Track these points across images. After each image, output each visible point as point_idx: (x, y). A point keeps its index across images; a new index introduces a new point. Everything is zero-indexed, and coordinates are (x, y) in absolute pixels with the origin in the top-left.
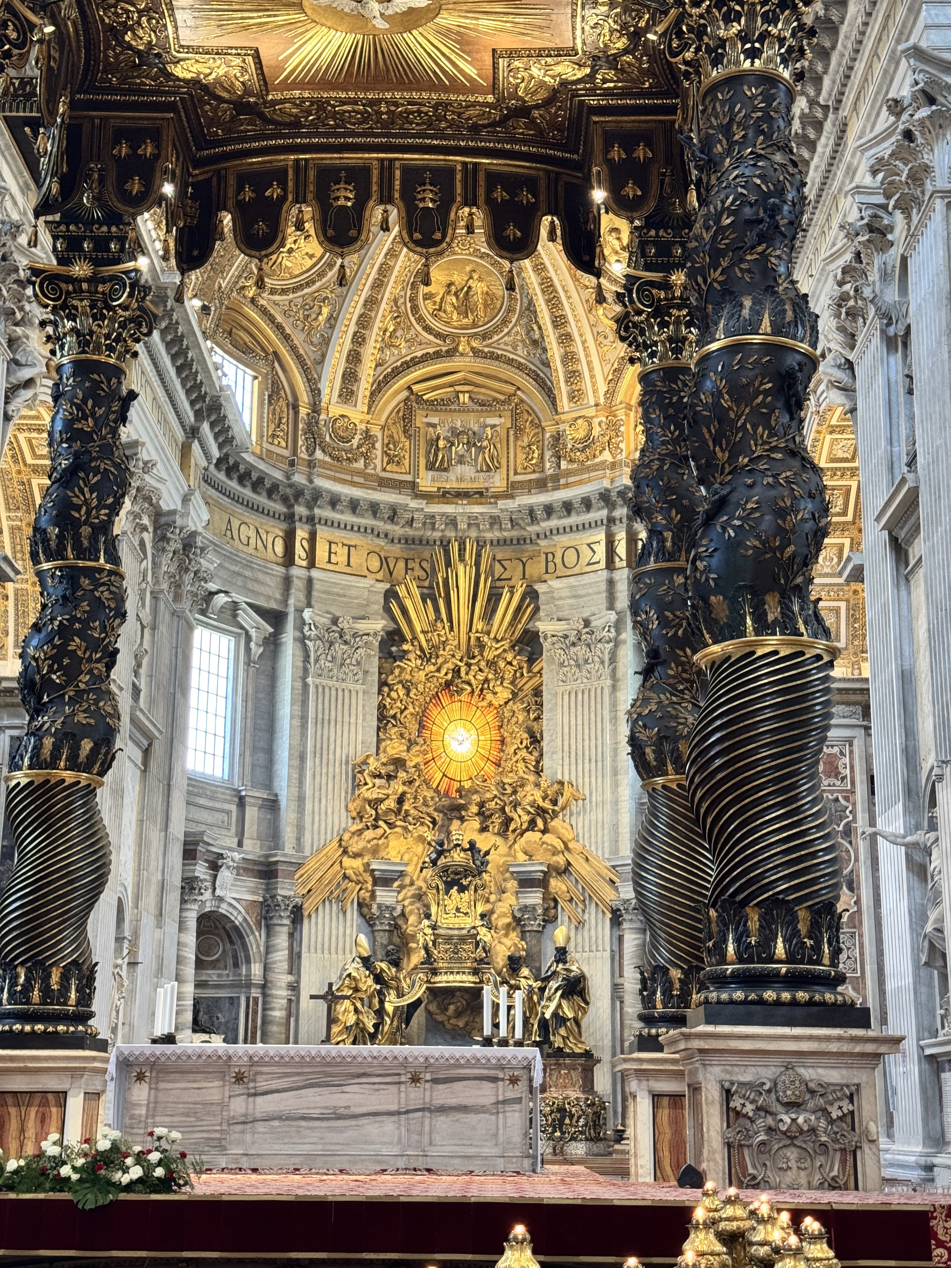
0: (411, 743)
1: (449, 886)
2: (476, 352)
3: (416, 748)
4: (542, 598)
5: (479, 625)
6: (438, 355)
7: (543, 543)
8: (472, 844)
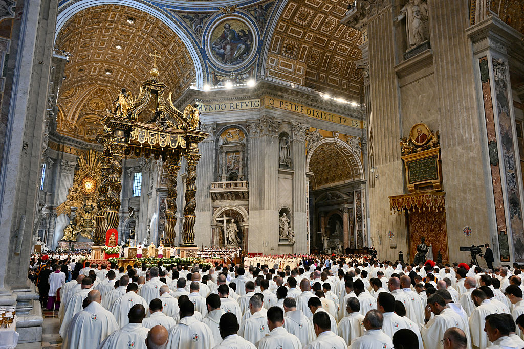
0: (79, 185)
1: (86, 212)
2: (98, 115)
3: (80, 186)
5: (94, 165)
6: (91, 114)
8: (92, 205)
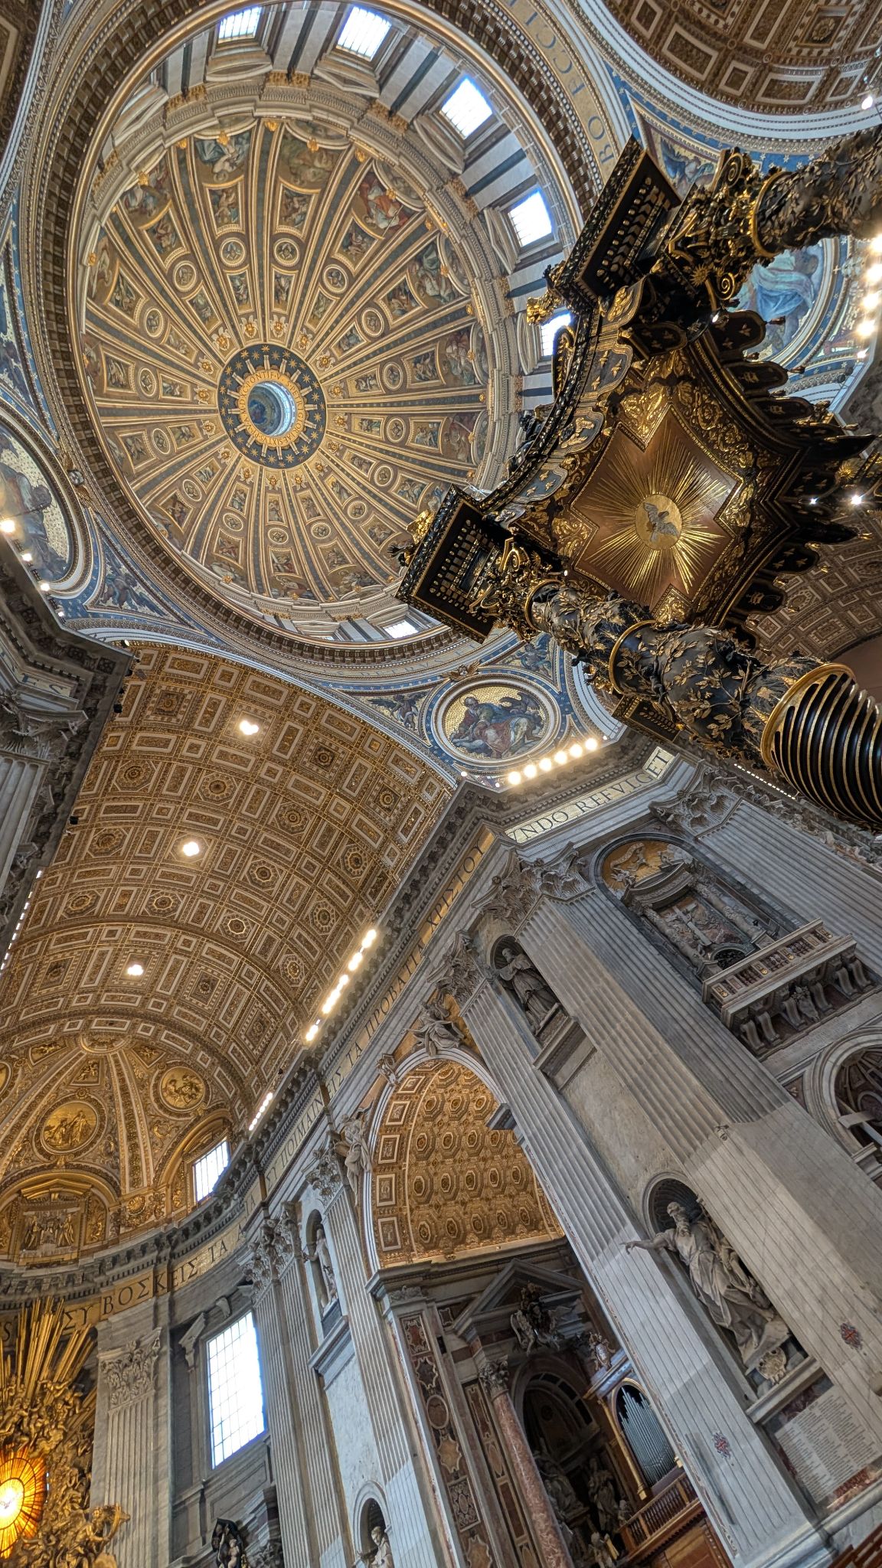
4: (100, 1334)
7: (103, 1290)
